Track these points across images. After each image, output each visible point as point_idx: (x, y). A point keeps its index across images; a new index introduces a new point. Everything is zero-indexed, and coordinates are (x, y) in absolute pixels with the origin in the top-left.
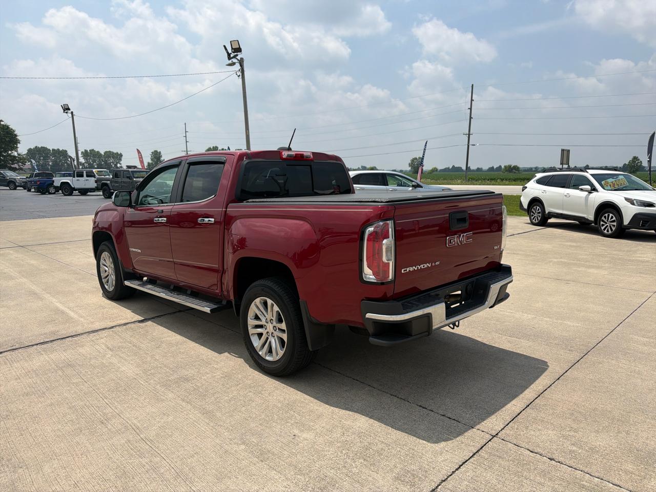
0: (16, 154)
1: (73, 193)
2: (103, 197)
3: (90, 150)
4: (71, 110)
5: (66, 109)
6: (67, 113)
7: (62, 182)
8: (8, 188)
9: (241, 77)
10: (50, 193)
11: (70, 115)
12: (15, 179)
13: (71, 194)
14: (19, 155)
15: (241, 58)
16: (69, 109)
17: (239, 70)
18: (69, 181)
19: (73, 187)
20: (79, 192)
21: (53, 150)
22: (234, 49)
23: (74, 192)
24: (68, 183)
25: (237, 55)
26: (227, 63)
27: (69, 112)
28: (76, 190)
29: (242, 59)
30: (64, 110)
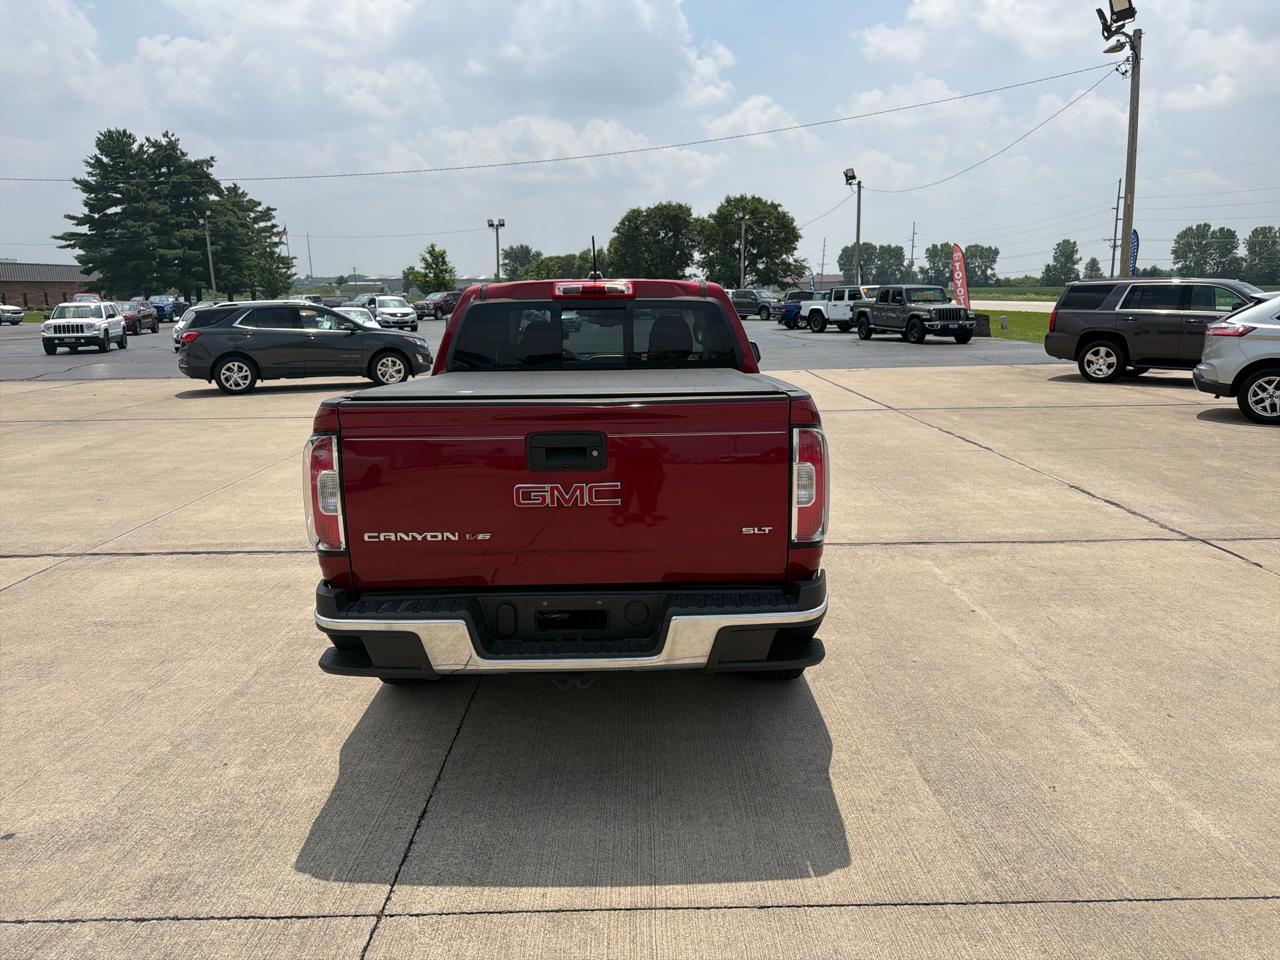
0: (791, 260)
1: (825, 327)
2: (857, 336)
3: (942, 245)
4: (857, 180)
5: (850, 177)
6: (850, 184)
7: (812, 310)
8: (758, 317)
9: (1129, 74)
10: (799, 328)
11: (855, 188)
12: (769, 303)
13: (822, 330)
14: (796, 261)
15: (1135, 31)
16: (853, 177)
17: (1128, 60)
18: (822, 308)
19: (826, 317)
20: (839, 327)
21: (881, 247)
22: (1118, 13)
23: (828, 326)
24: (819, 311)
25: (1123, 26)
26: (1106, 48)
27: (855, 182)
28: (831, 323)
29: (1138, 33)
30: (847, 180)
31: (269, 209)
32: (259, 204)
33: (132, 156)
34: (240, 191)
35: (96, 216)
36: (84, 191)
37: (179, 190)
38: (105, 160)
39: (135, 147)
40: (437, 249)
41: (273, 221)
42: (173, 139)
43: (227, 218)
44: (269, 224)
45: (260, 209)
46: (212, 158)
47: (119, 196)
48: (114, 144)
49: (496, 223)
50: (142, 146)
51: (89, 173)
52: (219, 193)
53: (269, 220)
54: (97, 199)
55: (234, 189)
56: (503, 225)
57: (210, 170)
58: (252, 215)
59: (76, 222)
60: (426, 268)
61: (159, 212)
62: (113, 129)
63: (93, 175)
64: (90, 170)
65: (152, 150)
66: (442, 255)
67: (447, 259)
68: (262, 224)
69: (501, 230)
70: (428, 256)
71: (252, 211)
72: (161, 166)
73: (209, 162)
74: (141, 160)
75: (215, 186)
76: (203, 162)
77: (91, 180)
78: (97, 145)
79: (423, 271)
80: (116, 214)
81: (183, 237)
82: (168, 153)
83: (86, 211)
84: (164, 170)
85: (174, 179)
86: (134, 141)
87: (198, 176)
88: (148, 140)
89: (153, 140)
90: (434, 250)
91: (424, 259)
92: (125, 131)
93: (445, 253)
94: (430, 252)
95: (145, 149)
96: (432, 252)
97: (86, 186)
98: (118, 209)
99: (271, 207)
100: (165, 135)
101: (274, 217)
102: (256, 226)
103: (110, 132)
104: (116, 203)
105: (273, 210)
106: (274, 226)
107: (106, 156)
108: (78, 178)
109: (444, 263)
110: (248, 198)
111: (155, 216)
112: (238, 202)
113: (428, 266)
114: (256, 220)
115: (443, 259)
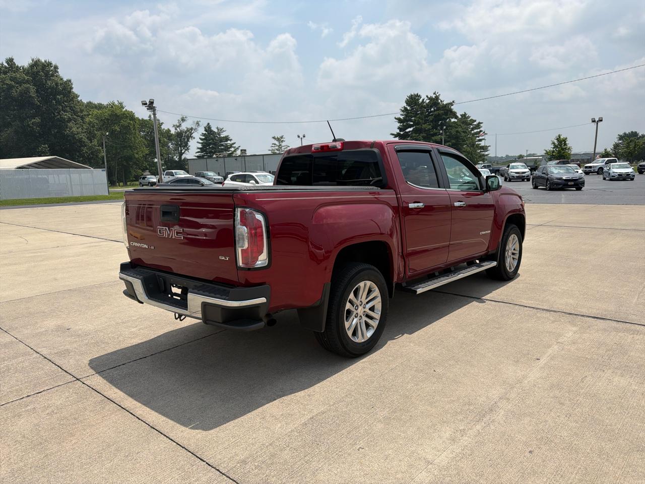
31: (479, 123)
32: (475, 121)
33: (419, 105)
34: (467, 116)
35: (402, 133)
36: (399, 123)
37: (438, 118)
38: (408, 108)
39: (421, 100)
40: (562, 137)
41: (481, 129)
42: (437, 95)
43: (457, 129)
44: (479, 130)
45: (475, 123)
46: (453, 102)
47: (412, 123)
48: (413, 100)
49: (597, 120)
50: (423, 100)
51: (401, 114)
52: (456, 117)
53: (479, 128)
54: (403, 125)
55: (464, 116)
56: (602, 121)
57: (452, 107)
58: (472, 127)
59: (393, 136)
60: (554, 148)
61: (427, 129)
62: (413, 94)
63: (403, 115)
64: (402, 113)
65: (428, 101)
66: (565, 140)
67: (567, 142)
68: (476, 131)
69: (599, 124)
70: (556, 142)
71: (471, 125)
72: (431, 107)
73: (451, 104)
74: (422, 106)
75: (454, 115)
76: (449, 104)
77: (402, 117)
78: (406, 102)
79: (552, 149)
80: (410, 131)
81: (436, 140)
82: (434, 101)
83: (398, 131)
84: (432, 109)
85: (436, 113)
86: (421, 98)
87: (447, 110)
88: (427, 96)
89: (429, 97)
90: (560, 137)
91: (554, 143)
92: (417, 94)
93: (566, 139)
94: (557, 139)
95: (425, 101)
96: (558, 139)
97: (399, 120)
98: (411, 129)
99: (481, 122)
100: (434, 94)
101: (481, 127)
102: (473, 132)
103: (411, 95)
104: (410, 126)
105: (481, 123)
106: (481, 131)
107: (409, 106)
108: (397, 117)
109: (565, 144)
110: (471, 118)
111: (425, 131)
112: (465, 121)
113: (555, 146)
114: (473, 129)
115: (565, 142)
